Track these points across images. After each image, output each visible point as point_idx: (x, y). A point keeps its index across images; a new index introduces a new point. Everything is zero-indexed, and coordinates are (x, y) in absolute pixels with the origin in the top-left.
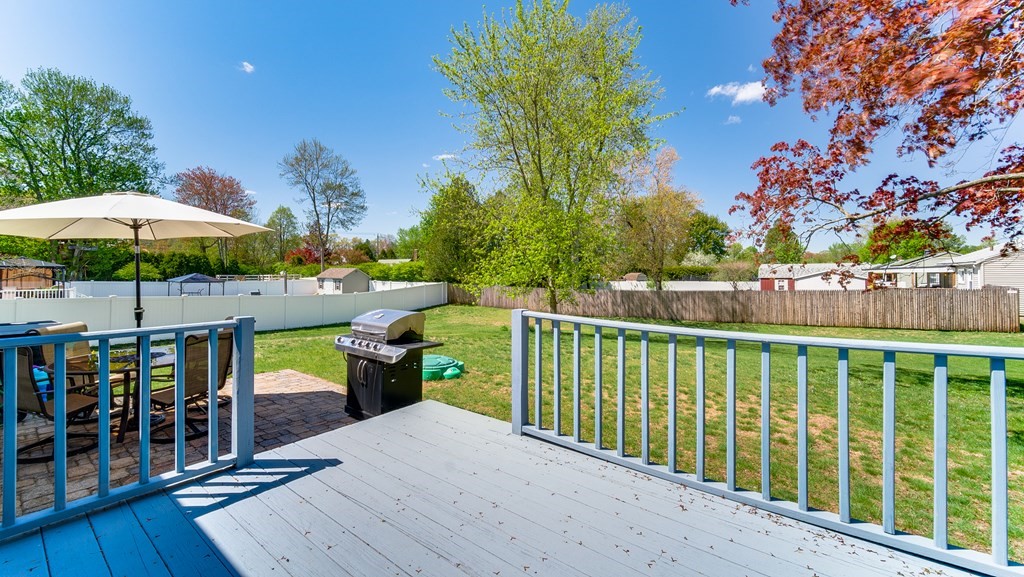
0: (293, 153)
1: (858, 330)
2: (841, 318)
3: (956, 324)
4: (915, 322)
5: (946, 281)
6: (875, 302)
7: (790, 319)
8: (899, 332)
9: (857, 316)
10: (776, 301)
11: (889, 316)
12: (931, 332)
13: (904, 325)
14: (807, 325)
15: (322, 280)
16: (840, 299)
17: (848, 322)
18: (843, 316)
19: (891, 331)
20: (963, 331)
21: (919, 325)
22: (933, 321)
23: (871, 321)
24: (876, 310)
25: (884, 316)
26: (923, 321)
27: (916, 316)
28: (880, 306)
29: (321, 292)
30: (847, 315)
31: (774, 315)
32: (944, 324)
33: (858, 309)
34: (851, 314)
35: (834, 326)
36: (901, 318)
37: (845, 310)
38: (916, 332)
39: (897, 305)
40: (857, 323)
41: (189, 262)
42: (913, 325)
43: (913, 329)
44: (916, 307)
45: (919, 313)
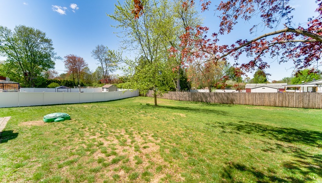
0: (95, 49)
1: (272, 107)
2: (266, 103)
3: (310, 106)
4: (294, 105)
5: (314, 90)
6: (279, 97)
7: (247, 103)
8: (287, 108)
9: (272, 102)
10: (242, 96)
11: (284, 102)
12: (300, 109)
13: (290, 106)
14: (253, 105)
15: (103, 88)
16: (266, 96)
17: (269, 104)
18: (267, 102)
19: (284, 108)
20: (313, 108)
21: (296, 106)
22: (301, 104)
23: (277, 104)
24: (279, 100)
25: (282, 102)
26: (297, 104)
27: (295, 102)
28: (281, 98)
29: (103, 92)
30: (268, 102)
31: (242, 101)
32: (306, 106)
33: (272, 99)
34: (270, 101)
35: (263, 106)
36: (289, 103)
37: (267, 100)
38: (294, 108)
39: (287, 98)
40: (272, 105)
41: (69, 83)
42: (293, 106)
43: (293, 107)
44: (295, 99)
45: (296, 101)
